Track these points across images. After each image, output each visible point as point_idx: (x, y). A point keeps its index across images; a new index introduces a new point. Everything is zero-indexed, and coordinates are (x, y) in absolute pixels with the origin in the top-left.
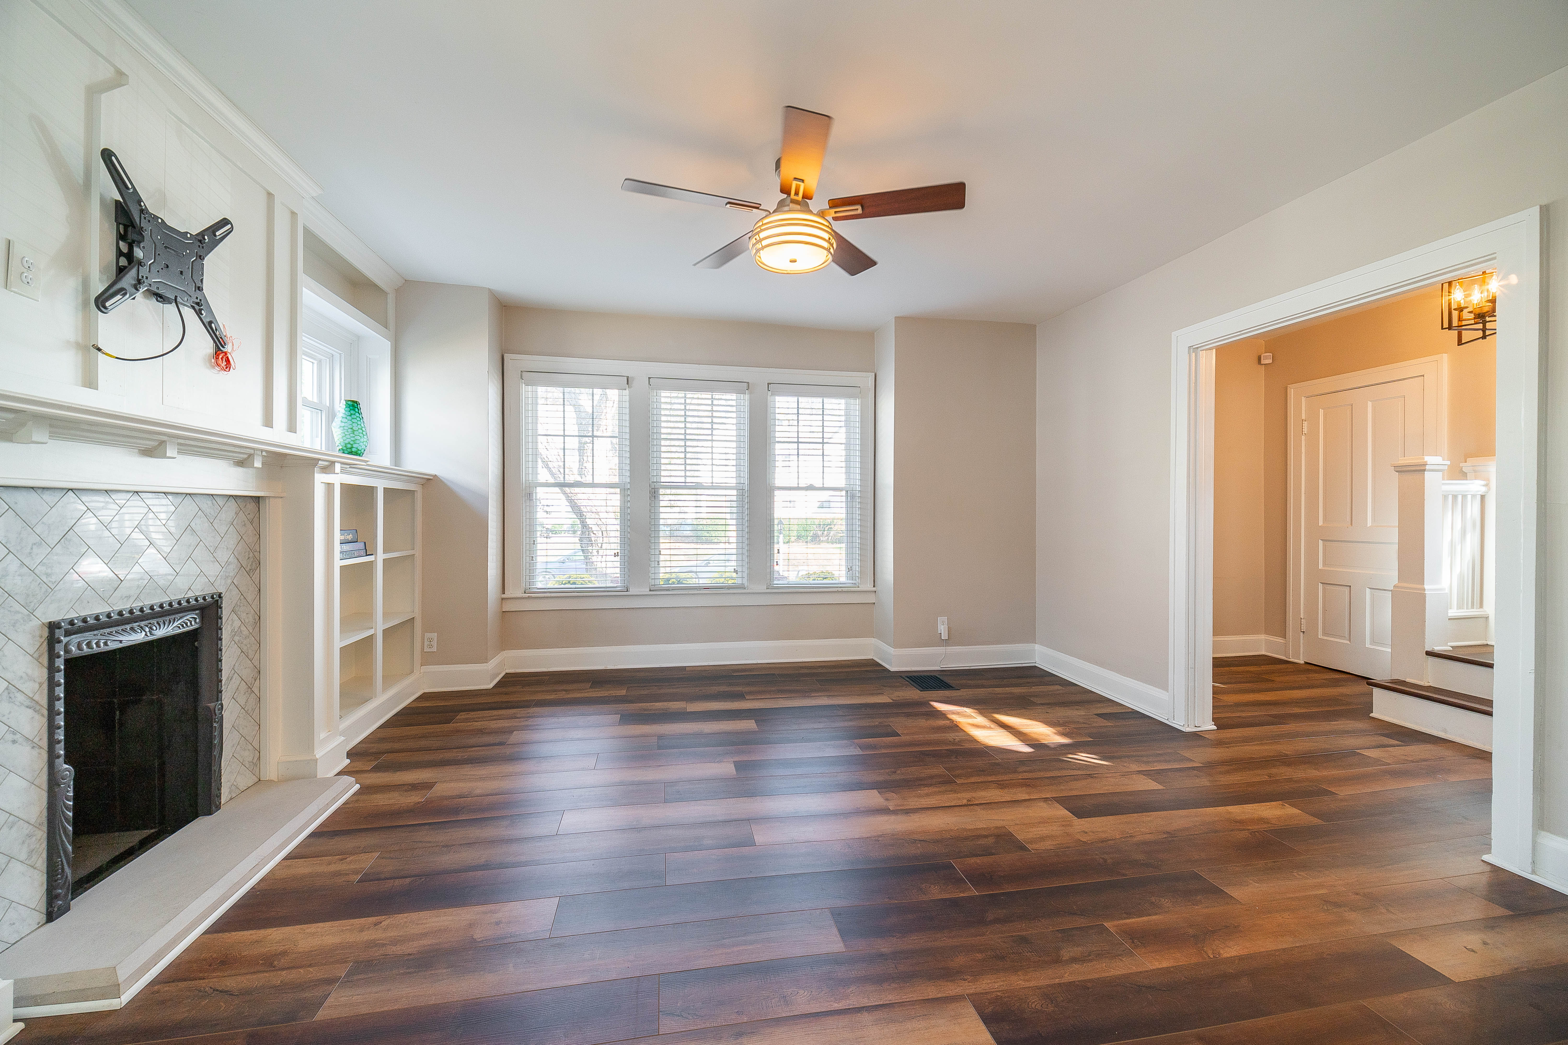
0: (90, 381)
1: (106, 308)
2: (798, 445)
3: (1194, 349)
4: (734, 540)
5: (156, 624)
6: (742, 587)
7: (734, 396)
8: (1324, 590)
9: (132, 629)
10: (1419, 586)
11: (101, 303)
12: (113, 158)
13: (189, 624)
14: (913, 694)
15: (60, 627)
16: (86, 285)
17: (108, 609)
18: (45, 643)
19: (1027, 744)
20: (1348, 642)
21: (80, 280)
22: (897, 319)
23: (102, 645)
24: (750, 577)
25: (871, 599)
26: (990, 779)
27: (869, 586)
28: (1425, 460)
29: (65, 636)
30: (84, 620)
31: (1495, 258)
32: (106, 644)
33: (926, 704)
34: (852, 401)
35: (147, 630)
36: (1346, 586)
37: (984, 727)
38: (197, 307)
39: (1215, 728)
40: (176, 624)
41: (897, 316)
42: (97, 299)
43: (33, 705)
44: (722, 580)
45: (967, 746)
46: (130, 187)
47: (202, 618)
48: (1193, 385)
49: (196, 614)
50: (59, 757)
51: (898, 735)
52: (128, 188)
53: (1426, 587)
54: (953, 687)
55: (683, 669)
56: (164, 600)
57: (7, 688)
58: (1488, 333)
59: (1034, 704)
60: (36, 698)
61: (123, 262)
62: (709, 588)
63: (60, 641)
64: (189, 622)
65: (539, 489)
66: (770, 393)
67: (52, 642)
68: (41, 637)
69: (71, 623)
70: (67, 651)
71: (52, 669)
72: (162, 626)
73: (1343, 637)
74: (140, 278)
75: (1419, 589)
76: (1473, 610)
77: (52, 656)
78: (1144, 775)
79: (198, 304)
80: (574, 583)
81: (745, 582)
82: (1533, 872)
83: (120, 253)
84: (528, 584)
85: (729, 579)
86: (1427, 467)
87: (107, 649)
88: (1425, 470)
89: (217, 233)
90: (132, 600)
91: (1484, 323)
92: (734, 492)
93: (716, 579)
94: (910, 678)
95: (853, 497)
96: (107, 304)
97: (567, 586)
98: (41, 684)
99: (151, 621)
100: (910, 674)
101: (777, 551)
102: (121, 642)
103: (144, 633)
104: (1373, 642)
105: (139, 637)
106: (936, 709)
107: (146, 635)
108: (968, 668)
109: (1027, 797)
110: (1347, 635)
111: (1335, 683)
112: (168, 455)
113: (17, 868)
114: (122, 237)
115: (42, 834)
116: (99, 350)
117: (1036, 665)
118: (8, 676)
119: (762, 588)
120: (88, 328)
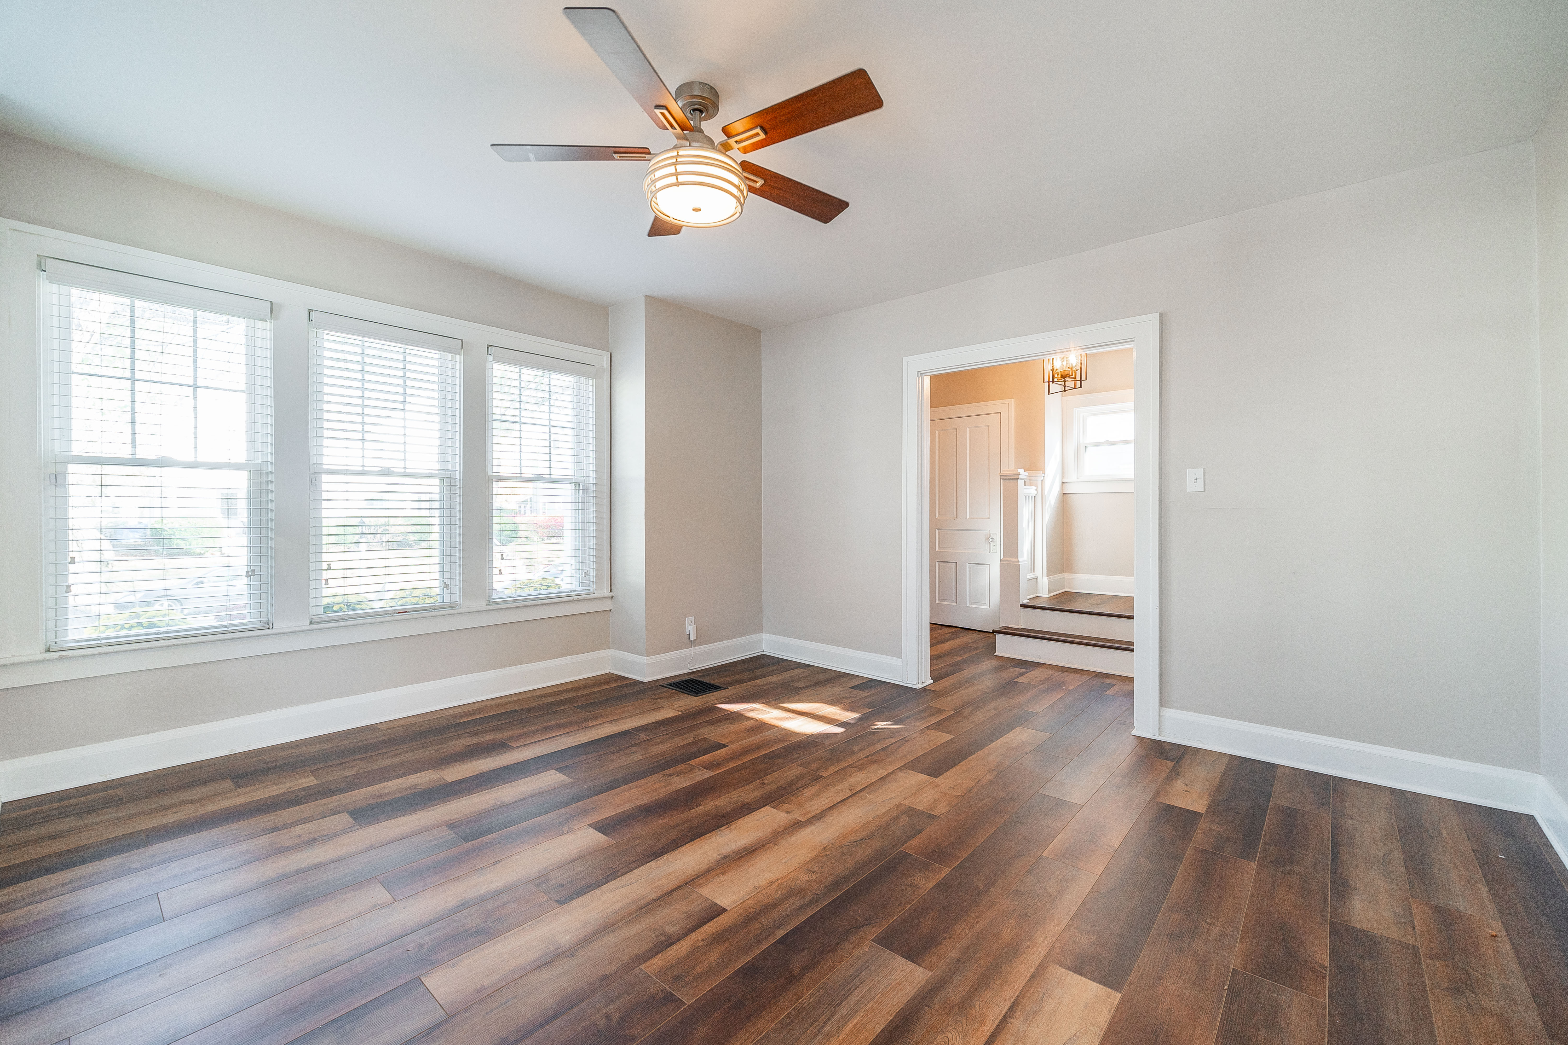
2: (520, 426)
3: (921, 374)
4: (437, 544)
6: (453, 606)
7: (435, 354)
8: (939, 566)
10: (1016, 560)
14: (689, 702)
19: (835, 725)
20: (955, 604)
22: (647, 297)
24: (465, 593)
25: (607, 605)
26: (844, 764)
27: (606, 592)
28: (1019, 472)
31: (1134, 341)
33: (713, 709)
34: (583, 380)
36: (954, 562)
37: (786, 719)
39: (932, 681)
41: (647, 294)
44: (415, 600)
45: (793, 740)
48: (920, 403)
51: (724, 746)
53: (1020, 559)
54: (721, 687)
55: (373, 728)
58: (1067, 388)
59: (799, 689)
62: (406, 612)
65: (72, 468)
66: (491, 358)
73: (952, 601)
75: (1015, 562)
76: (1031, 574)
78: (932, 729)
80: (150, 626)
81: (456, 598)
82: (1159, 735)
84: (51, 636)
85: (424, 597)
86: (1020, 477)
88: (1018, 478)
91: (1065, 381)
92: (437, 481)
93: (404, 599)
94: (670, 685)
95: (586, 490)
97: (134, 631)
100: (671, 681)
101: (501, 557)
104: (971, 602)
106: (730, 711)
108: (712, 666)
109: (886, 773)
110: (955, 600)
111: (954, 636)
117: (764, 653)
119: (481, 605)
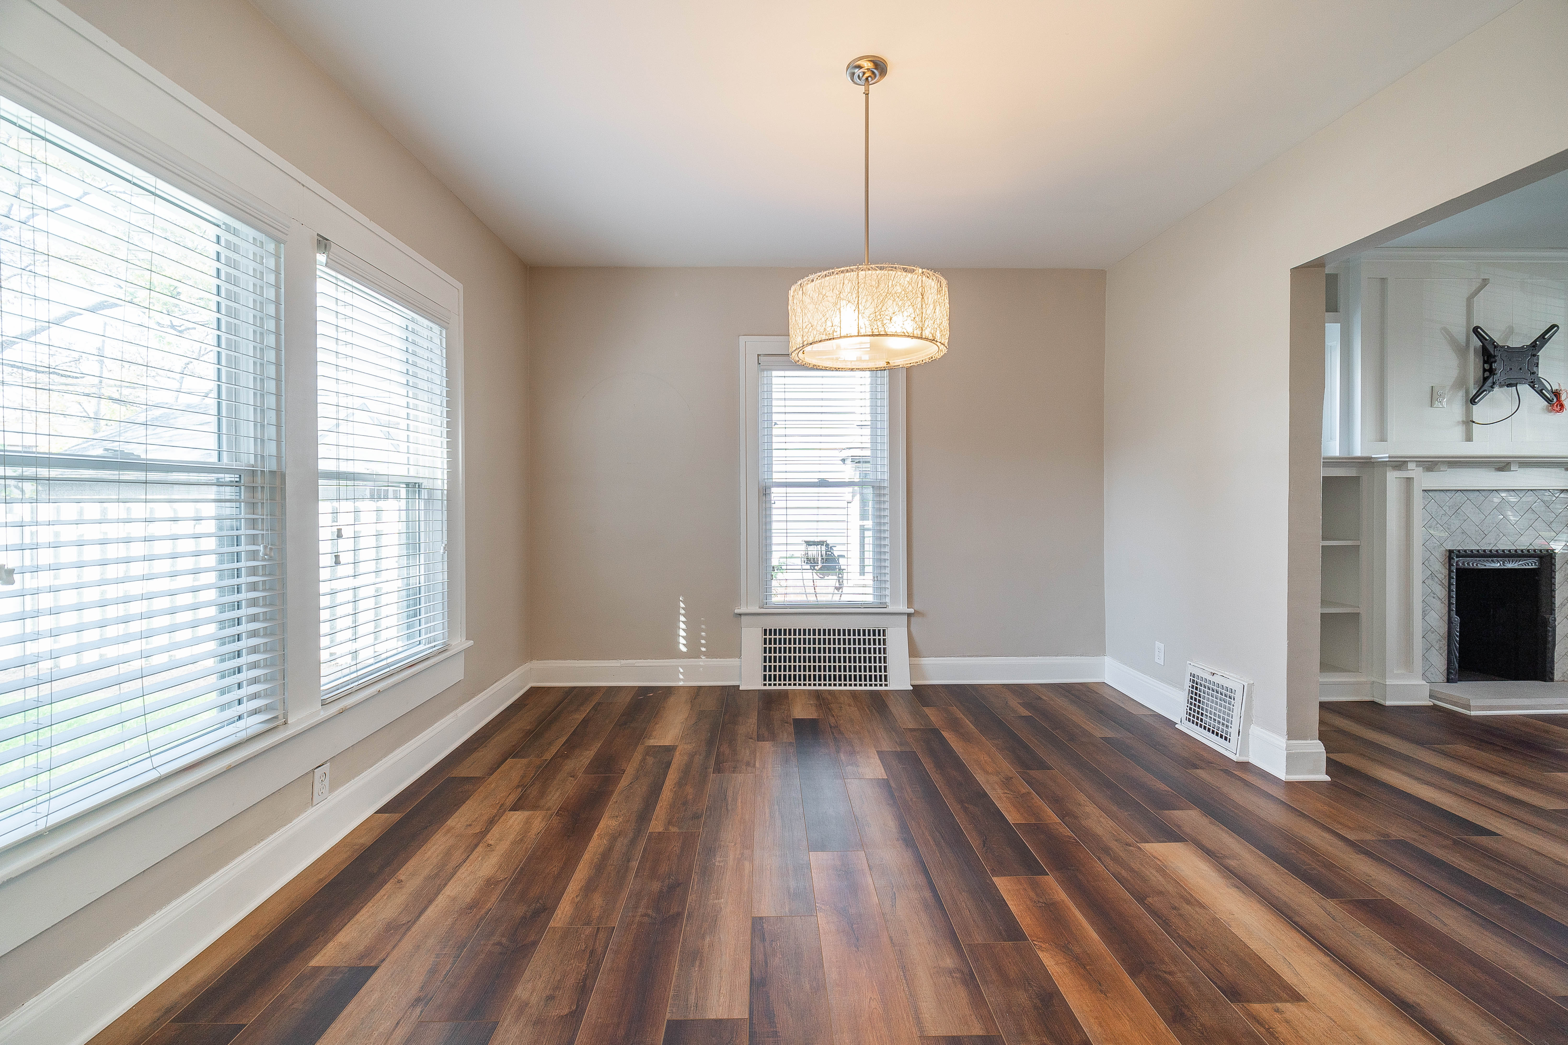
0: (1469, 438)
1: (1475, 402)
5: (1507, 561)
9: (1492, 561)
11: (1473, 401)
12: (1479, 330)
13: (1530, 565)
15: (1453, 552)
16: (1467, 392)
17: (1478, 548)
18: (1447, 559)
21: (1464, 391)
23: (1475, 565)
29: (1456, 558)
30: (1465, 551)
32: (1477, 565)
35: (1501, 563)
38: (1532, 384)
40: (1520, 563)
42: (1471, 399)
43: (1442, 584)
46: (1488, 338)
47: (1541, 563)
49: (1536, 560)
50: (1453, 610)
52: (1486, 340)
56: (1512, 548)
57: (1431, 574)
60: (1443, 581)
61: (1487, 374)
63: (1453, 559)
64: (1531, 564)
67: (1450, 558)
68: (1445, 555)
69: (1459, 551)
70: (1457, 564)
71: (1450, 571)
72: (1511, 563)
74: (1494, 381)
77: (1450, 565)
79: (1532, 382)
83: (1485, 370)
87: (1476, 567)
89: (1546, 337)
90: (1492, 545)
96: (1476, 401)
98: (1445, 576)
99: (1505, 559)
102: (1485, 566)
103: (1499, 564)
105: (1497, 565)
107: (1500, 565)
112: (1512, 470)
113: (1434, 651)
114: (1485, 362)
115: (1445, 642)
116: (1474, 422)
118: (1432, 570)
120: (1468, 413)
